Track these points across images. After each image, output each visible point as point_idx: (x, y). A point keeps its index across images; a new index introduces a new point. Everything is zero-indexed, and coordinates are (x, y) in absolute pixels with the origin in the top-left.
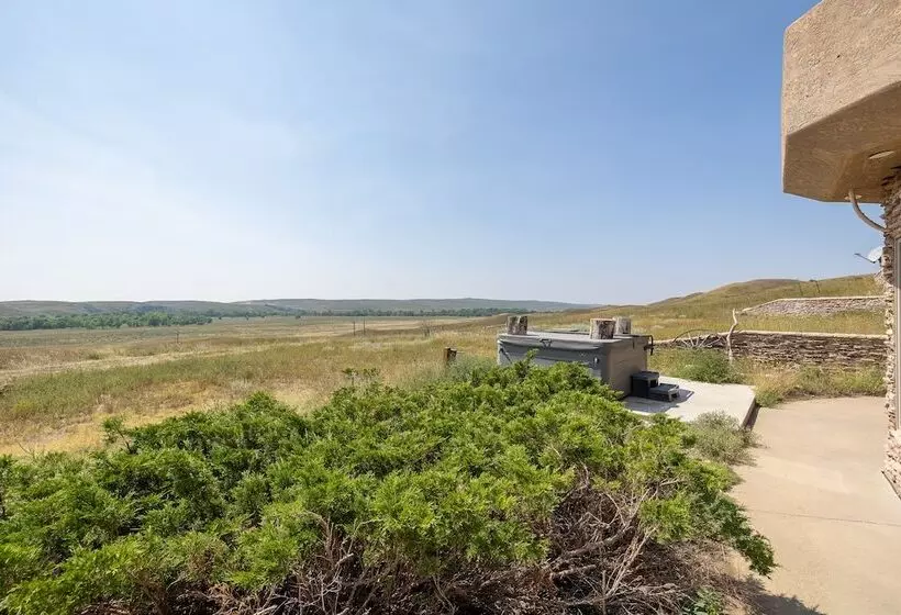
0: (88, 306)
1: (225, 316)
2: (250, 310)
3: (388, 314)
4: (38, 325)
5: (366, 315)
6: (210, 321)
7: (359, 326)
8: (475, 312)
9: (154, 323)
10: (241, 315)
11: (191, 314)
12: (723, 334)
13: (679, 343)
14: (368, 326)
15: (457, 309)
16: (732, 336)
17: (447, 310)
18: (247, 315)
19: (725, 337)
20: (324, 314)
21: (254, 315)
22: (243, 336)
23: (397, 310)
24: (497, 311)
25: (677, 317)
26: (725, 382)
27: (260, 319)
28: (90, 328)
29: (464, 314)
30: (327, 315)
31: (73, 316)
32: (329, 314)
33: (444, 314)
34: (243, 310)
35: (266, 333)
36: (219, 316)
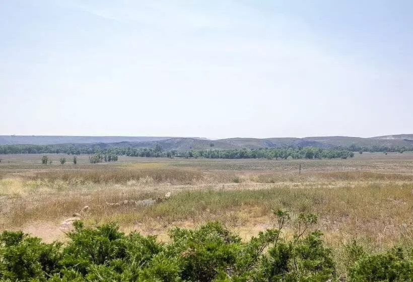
0: (268, 142)
1: (366, 150)
2: (389, 145)
4: (242, 156)
6: (352, 156)
9: (309, 156)
10: (381, 150)
11: (337, 148)
18: (385, 150)
21: (393, 150)
22: (381, 171)
27: (398, 154)
28: (269, 159)
31: (261, 149)
34: (382, 145)
35: (404, 169)
36: (360, 150)
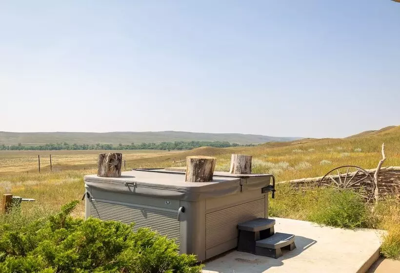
3: (84, 148)
5: (60, 149)
7: (45, 161)
8: (176, 145)
12: (372, 170)
13: (329, 181)
14: (55, 161)
15: (158, 143)
16: (380, 173)
17: (147, 143)
19: (372, 174)
20: (13, 148)
23: (95, 143)
24: (199, 144)
25: (352, 151)
26: (358, 226)
29: (163, 147)
30: (17, 148)
32: (19, 148)
33: (144, 147)
